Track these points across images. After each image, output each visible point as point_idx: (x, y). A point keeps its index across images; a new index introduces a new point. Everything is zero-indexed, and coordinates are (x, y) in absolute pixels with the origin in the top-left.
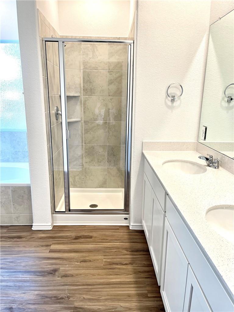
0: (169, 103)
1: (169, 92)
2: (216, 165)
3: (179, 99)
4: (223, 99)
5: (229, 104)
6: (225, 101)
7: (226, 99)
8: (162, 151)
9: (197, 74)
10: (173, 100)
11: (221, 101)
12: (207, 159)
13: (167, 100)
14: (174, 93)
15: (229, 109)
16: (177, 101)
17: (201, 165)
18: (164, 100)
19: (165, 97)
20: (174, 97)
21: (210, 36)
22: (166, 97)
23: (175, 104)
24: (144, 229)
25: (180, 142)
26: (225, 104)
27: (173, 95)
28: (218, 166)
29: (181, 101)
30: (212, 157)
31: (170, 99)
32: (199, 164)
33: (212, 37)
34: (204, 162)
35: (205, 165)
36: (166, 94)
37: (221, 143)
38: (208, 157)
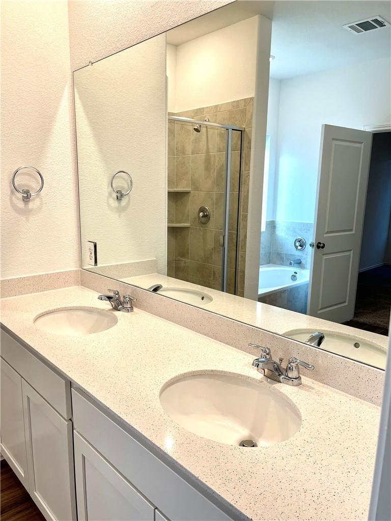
0: (21, 204)
1: (16, 184)
2: (129, 306)
3: (38, 195)
4: (110, 195)
5: (120, 203)
6: (114, 199)
7: (115, 195)
8: (19, 295)
9: (63, 153)
10: (27, 197)
11: (108, 199)
12: (109, 298)
13: (14, 199)
14: (26, 186)
15: (120, 210)
16: (34, 199)
17: (103, 310)
18: (9, 197)
19: (9, 192)
20: (27, 192)
21: (76, 91)
22: (12, 192)
23: (31, 205)
24: (5, 458)
25: (51, 274)
26: (114, 203)
27: (25, 189)
28: (132, 308)
29: (41, 199)
30: (118, 293)
31: (20, 195)
32: (98, 309)
33: (79, 92)
34: (106, 305)
35: (109, 310)
36: (10, 186)
37: (117, 265)
38: (111, 294)
